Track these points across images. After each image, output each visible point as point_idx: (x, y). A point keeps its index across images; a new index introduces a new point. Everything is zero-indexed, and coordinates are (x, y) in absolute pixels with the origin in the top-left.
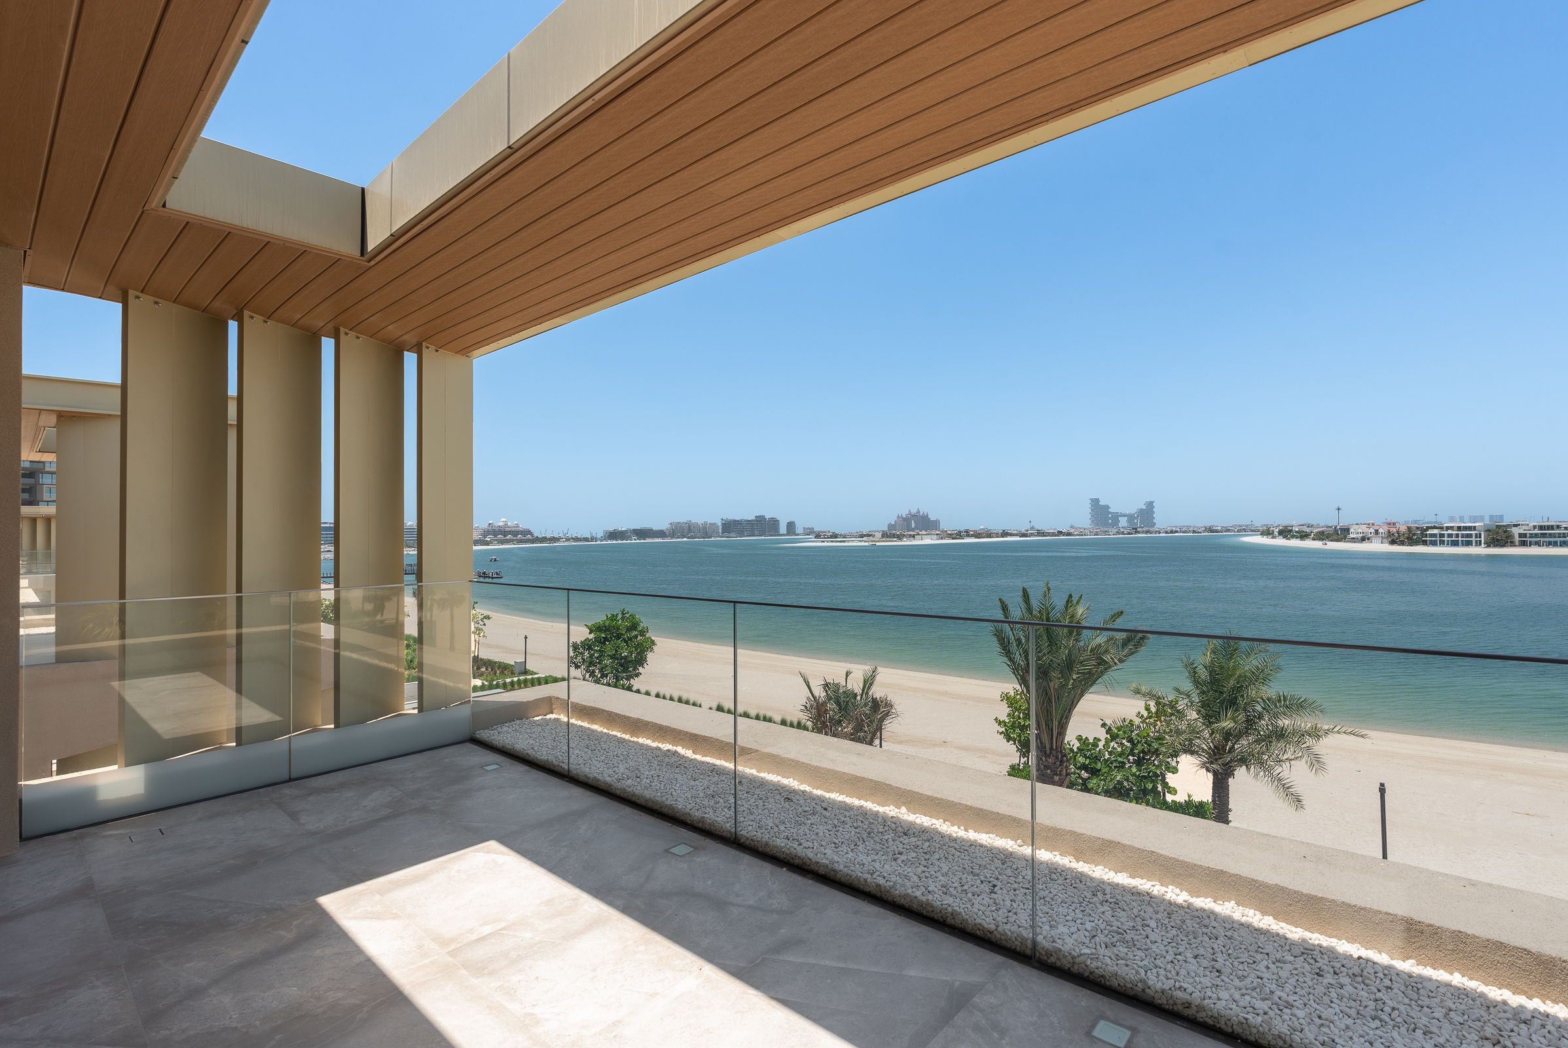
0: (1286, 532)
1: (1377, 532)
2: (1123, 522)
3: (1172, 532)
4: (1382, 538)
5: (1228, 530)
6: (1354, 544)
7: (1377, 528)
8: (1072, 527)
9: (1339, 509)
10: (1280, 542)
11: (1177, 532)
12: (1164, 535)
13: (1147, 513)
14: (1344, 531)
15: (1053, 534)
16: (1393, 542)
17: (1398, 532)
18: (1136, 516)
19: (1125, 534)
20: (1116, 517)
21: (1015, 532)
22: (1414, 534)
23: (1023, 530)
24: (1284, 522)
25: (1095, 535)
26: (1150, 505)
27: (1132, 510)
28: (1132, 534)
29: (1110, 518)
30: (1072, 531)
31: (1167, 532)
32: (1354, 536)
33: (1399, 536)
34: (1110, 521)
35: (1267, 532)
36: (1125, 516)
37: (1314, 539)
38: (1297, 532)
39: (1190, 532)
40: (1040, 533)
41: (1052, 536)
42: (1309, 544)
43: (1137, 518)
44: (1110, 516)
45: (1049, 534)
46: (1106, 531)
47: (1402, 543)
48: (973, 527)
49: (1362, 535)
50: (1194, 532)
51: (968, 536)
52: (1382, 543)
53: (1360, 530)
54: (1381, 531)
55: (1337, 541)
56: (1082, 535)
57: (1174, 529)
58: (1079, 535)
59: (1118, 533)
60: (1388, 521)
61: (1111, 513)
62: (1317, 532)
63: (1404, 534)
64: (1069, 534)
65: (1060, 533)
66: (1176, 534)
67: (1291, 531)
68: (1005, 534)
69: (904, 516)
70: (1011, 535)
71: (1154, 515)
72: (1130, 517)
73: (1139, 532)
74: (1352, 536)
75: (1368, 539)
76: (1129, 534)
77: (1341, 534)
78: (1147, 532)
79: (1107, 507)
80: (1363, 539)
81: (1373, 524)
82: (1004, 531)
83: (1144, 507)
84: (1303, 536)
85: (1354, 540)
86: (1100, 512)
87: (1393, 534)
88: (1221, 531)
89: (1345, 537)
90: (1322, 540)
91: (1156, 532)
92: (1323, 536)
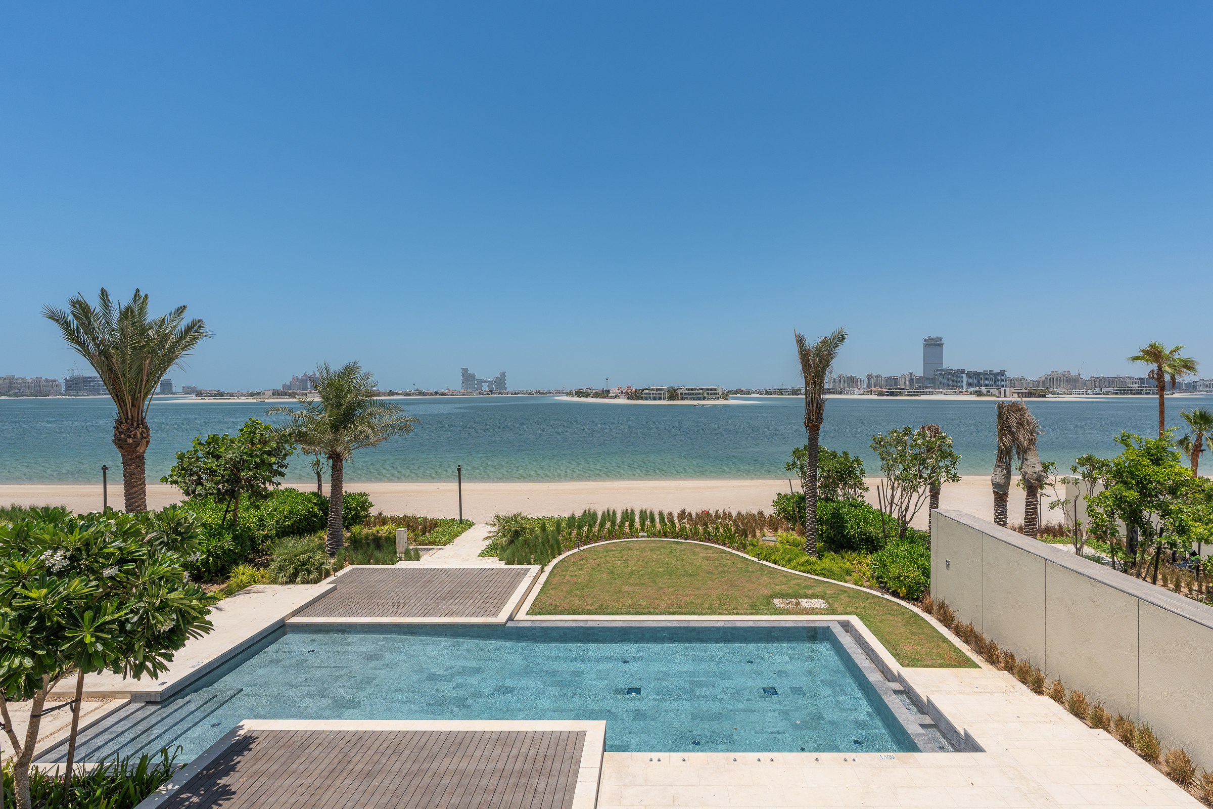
0: (579, 393)
1: (622, 392)
2: (485, 387)
3: (515, 394)
4: (624, 396)
5: (551, 393)
7: (622, 390)
8: (448, 389)
9: (607, 379)
10: (576, 399)
11: (518, 393)
12: (510, 395)
13: (501, 380)
14: (607, 391)
15: (431, 394)
16: (628, 398)
17: (631, 392)
18: (493, 382)
19: (484, 395)
20: (480, 383)
21: (400, 392)
22: (638, 393)
23: (407, 391)
24: (575, 388)
25: (463, 395)
26: (503, 374)
27: (491, 377)
28: (489, 395)
29: (476, 384)
30: (446, 392)
31: (512, 394)
33: (631, 394)
34: (476, 386)
35: (570, 394)
36: (486, 382)
37: (592, 397)
38: (584, 393)
39: (527, 394)
40: (421, 393)
41: (431, 396)
42: (590, 400)
43: (494, 384)
44: (476, 382)
45: (428, 394)
46: (470, 393)
47: (633, 399)
49: (615, 394)
50: (530, 394)
52: (624, 399)
53: (614, 391)
54: (624, 392)
55: (604, 398)
56: (453, 395)
58: (451, 395)
59: (480, 394)
60: (629, 385)
61: (476, 379)
62: (594, 393)
63: (633, 393)
64: (443, 394)
65: (437, 393)
66: (518, 395)
67: (581, 392)
68: (391, 393)
69: (300, 378)
70: (397, 394)
71: (506, 382)
72: (490, 383)
73: (494, 394)
74: (611, 395)
75: (618, 397)
76: (487, 394)
77: (605, 394)
78: (499, 393)
79: (474, 375)
80: (616, 397)
81: (621, 388)
82: (391, 391)
83: (499, 376)
84: (587, 395)
85: (612, 397)
86: (469, 378)
87: (628, 394)
88: (546, 394)
89: (608, 396)
90: (596, 397)
91: (505, 394)
92: (597, 395)
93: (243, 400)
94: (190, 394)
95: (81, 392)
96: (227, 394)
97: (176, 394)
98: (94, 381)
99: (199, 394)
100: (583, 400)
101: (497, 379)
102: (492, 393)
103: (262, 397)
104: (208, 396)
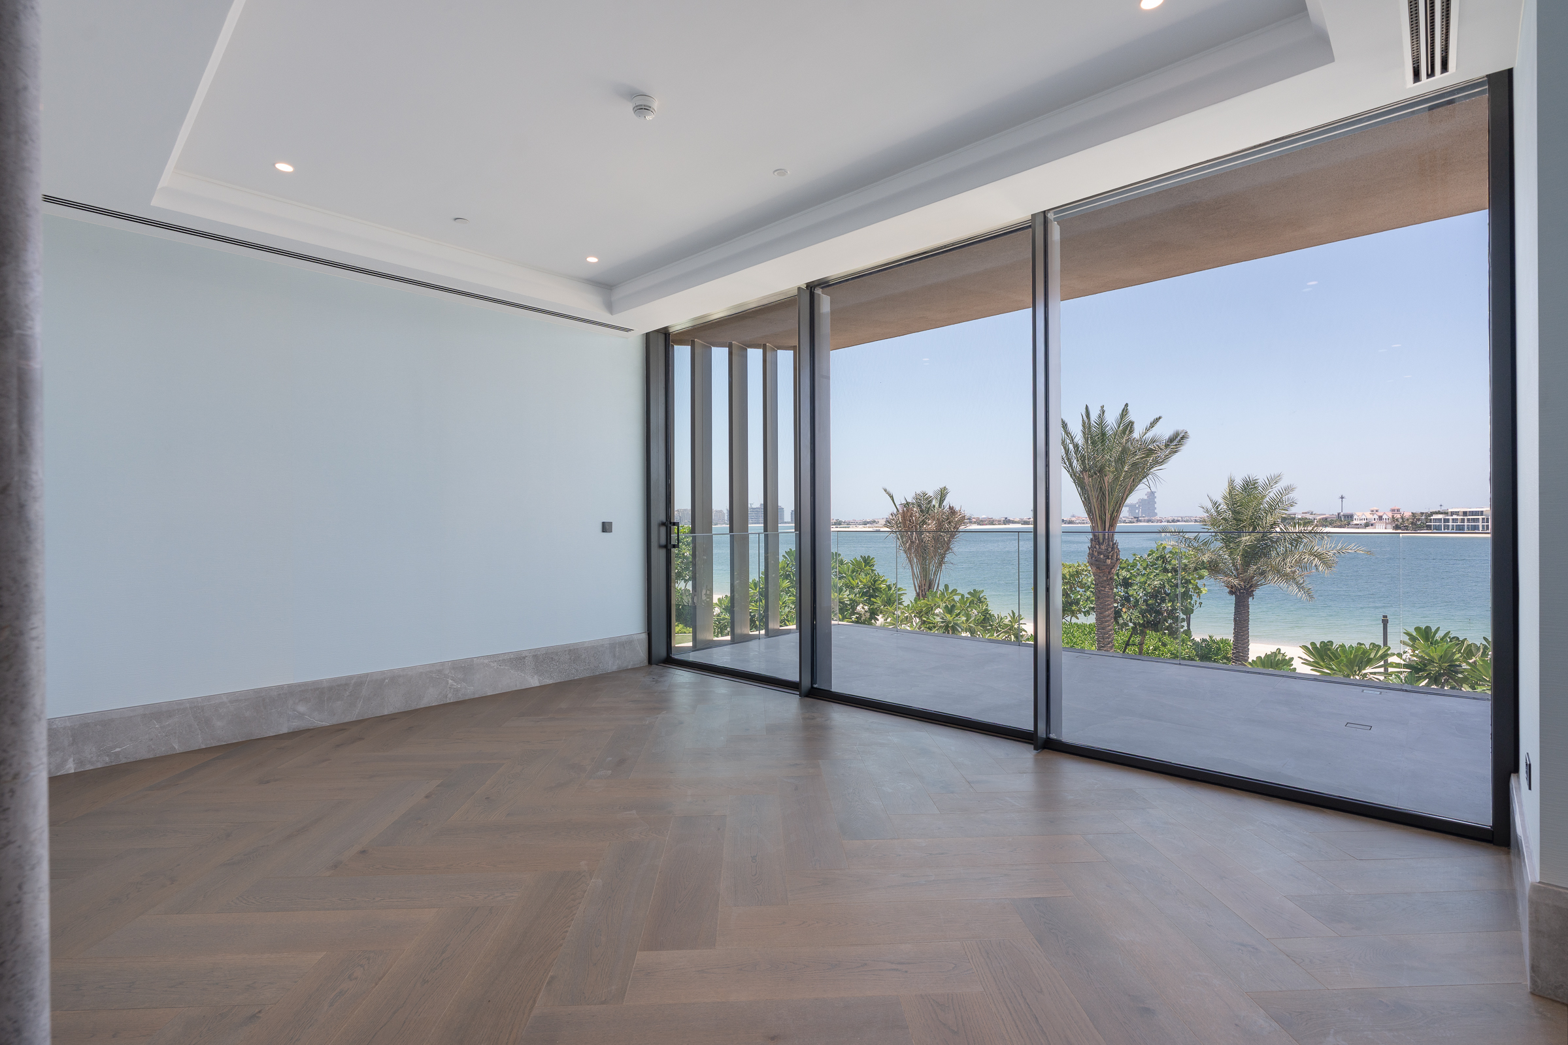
1: (1381, 518)
3: (1173, 521)
4: (1386, 524)
7: (1381, 514)
8: (1073, 516)
9: (1342, 498)
11: (1178, 521)
12: (1166, 524)
13: (1149, 502)
14: (1348, 517)
16: (1396, 528)
17: (1402, 518)
18: (1137, 506)
19: (1126, 523)
21: (1017, 519)
22: (1419, 520)
28: (1134, 522)
30: (1073, 519)
31: (1168, 522)
32: (1358, 522)
33: (1403, 521)
39: (1191, 521)
43: (1138, 508)
47: (1408, 529)
49: (1366, 521)
52: (1385, 528)
53: (1364, 517)
54: (1384, 517)
55: (1341, 526)
56: (1084, 523)
57: (1176, 518)
60: (1393, 508)
62: (1320, 519)
63: (1408, 520)
66: (1178, 523)
67: (1294, 518)
68: (1007, 521)
70: (1014, 522)
72: (1132, 507)
73: (1140, 521)
74: (1355, 522)
75: (1372, 525)
76: (1131, 522)
77: (1345, 520)
78: (1148, 521)
80: (1367, 525)
81: (1377, 511)
82: (1006, 518)
83: (1146, 497)
84: (1306, 523)
85: (1358, 525)
87: (1397, 520)
89: (1349, 524)
91: (1158, 521)
92: (1328, 523)
93: (860, 528)
96: (844, 522)
102: (1138, 521)
103: (876, 525)
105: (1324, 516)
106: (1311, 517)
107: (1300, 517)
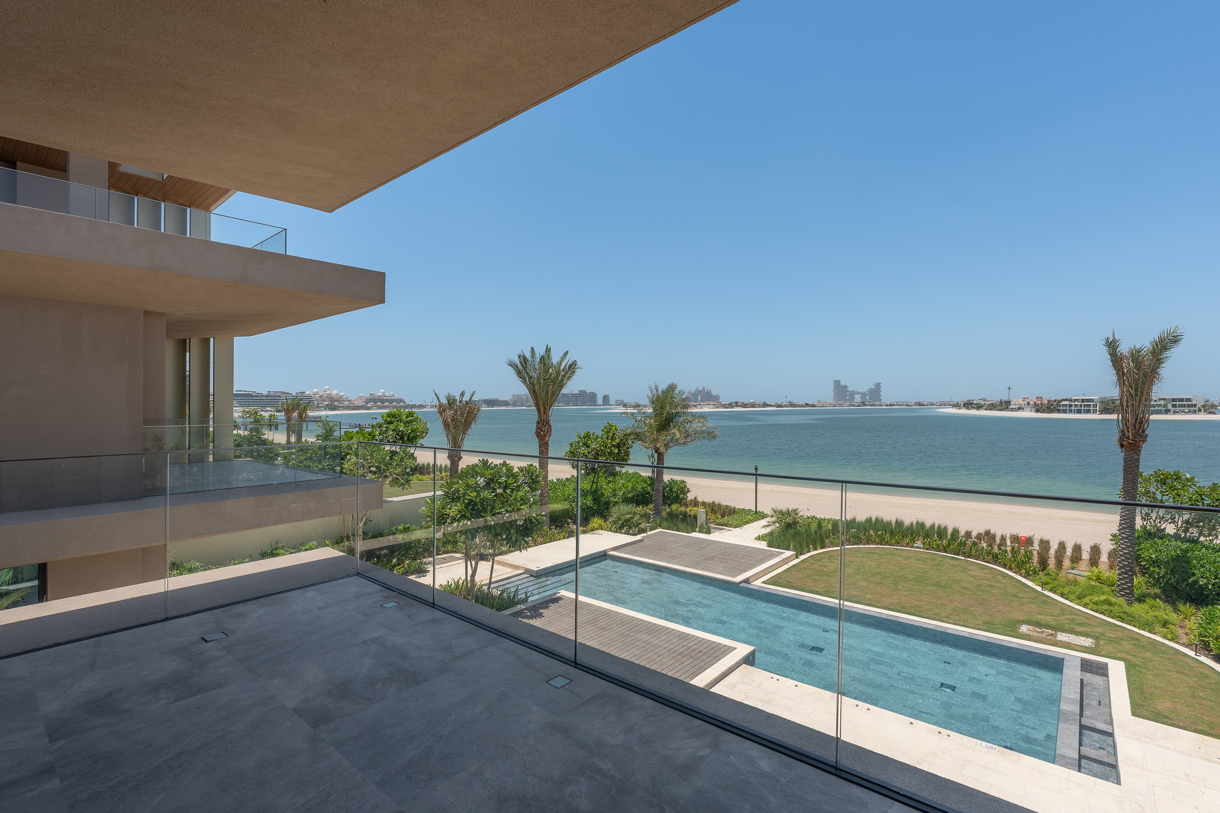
0: (968, 405)
1: (1028, 403)
2: (858, 398)
3: (890, 405)
4: (1031, 408)
5: (932, 404)
6: (1012, 412)
7: (1028, 401)
8: (819, 401)
9: (1009, 388)
10: (964, 411)
11: (894, 405)
12: (885, 407)
13: (876, 392)
14: (1007, 403)
15: (802, 406)
16: (1037, 411)
17: (1041, 404)
18: (867, 393)
19: (855, 406)
20: (853, 394)
21: (773, 404)
22: (1052, 405)
23: (779, 403)
24: (965, 399)
25: (833, 406)
26: (878, 385)
27: (864, 389)
28: (861, 406)
29: (848, 395)
30: (816, 403)
31: (887, 406)
32: (1013, 407)
33: (1042, 406)
34: (848, 398)
35: (957, 405)
36: (859, 394)
37: (986, 409)
38: (975, 404)
39: (904, 405)
40: (792, 405)
41: (801, 407)
42: (983, 413)
43: (867, 395)
44: (848, 393)
45: (799, 406)
46: (841, 404)
47: (1044, 412)
48: (741, 400)
49: (1018, 406)
50: (907, 405)
51: (737, 406)
52: (1031, 411)
53: (1018, 403)
54: (1031, 403)
55: (1001, 410)
56: (823, 407)
57: (892, 403)
58: (820, 407)
59: (850, 405)
60: (1037, 396)
61: (848, 391)
62: (988, 404)
63: (1045, 405)
64: (813, 406)
65: (807, 405)
66: (894, 407)
67: (972, 404)
68: (765, 405)
69: (693, 392)
70: (770, 406)
71: (881, 393)
72: (863, 395)
73: (866, 405)
74: (1012, 407)
75: (1023, 409)
76: (859, 406)
77: (1005, 405)
78: (872, 405)
79: (846, 387)
80: (1019, 409)
81: (1027, 398)
82: (765, 403)
83: (874, 387)
84: (979, 407)
85: (1013, 410)
86: (840, 390)
87: (1038, 405)
88: (927, 405)
89: (1007, 408)
90: (991, 410)
91: (879, 405)
92: (992, 407)
94: (620, 405)
95: (560, 404)
97: (611, 405)
98: (567, 396)
99: (625, 406)
100: (974, 412)
101: (871, 390)
102: (864, 405)
104: (630, 407)
105: (992, 402)
106: (983, 403)
107: (976, 402)
